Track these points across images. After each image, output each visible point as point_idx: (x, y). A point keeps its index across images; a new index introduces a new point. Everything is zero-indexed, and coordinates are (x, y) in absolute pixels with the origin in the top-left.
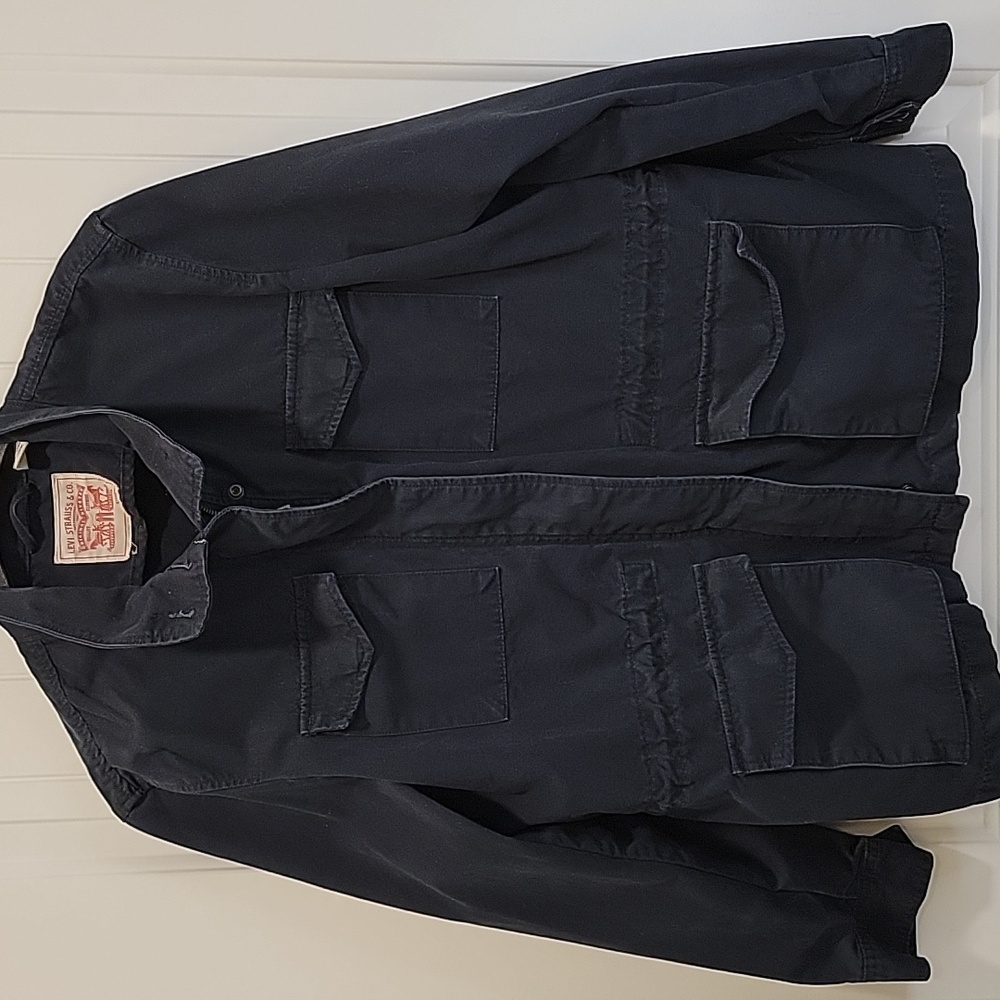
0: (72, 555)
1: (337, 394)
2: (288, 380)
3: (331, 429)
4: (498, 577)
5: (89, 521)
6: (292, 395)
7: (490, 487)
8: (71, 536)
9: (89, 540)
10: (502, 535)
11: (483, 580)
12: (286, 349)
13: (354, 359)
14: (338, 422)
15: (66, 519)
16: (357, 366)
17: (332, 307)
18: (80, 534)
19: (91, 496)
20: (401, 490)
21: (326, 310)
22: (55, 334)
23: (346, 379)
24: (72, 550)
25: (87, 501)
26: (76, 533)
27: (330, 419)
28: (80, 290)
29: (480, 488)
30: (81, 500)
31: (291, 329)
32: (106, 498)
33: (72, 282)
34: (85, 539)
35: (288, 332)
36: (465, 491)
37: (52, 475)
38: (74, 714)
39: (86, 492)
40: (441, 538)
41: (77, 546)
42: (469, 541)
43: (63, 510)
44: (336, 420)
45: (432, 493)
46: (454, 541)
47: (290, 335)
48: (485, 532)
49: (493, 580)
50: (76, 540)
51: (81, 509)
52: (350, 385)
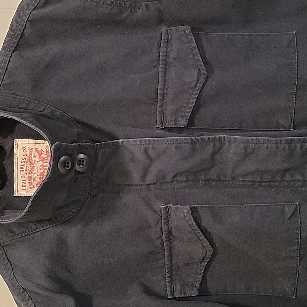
0: (25, 191)
1: (191, 91)
2: (160, 83)
3: (186, 114)
4: (298, 209)
5: (35, 170)
6: (162, 92)
7: (293, 145)
8: (24, 179)
9: (35, 181)
10: (299, 180)
11: (288, 211)
12: (159, 65)
13: (203, 70)
14: (191, 110)
15: (21, 168)
16: (204, 74)
17: (190, 38)
18: (30, 177)
19: (37, 154)
20: (233, 145)
21: (185, 39)
22: (13, 49)
23: (198, 81)
24: (25, 188)
25: (35, 157)
26: (27, 177)
27: (186, 107)
28: (31, 21)
29: (287, 146)
30: (31, 157)
31: (162, 52)
32: (46, 156)
33: (26, 16)
34: (33, 181)
35: (161, 54)
36: (277, 147)
37: (14, 140)
38: (23, 292)
39: (34, 152)
40: (259, 182)
41: (28, 185)
42: (276, 184)
43: (20, 163)
44: (190, 108)
45: (254, 149)
46: (267, 184)
47: (162, 56)
48: (288, 178)
49: (295, 210)
50: (27, 182)
51: (31, 163)
52: (200, 85)
